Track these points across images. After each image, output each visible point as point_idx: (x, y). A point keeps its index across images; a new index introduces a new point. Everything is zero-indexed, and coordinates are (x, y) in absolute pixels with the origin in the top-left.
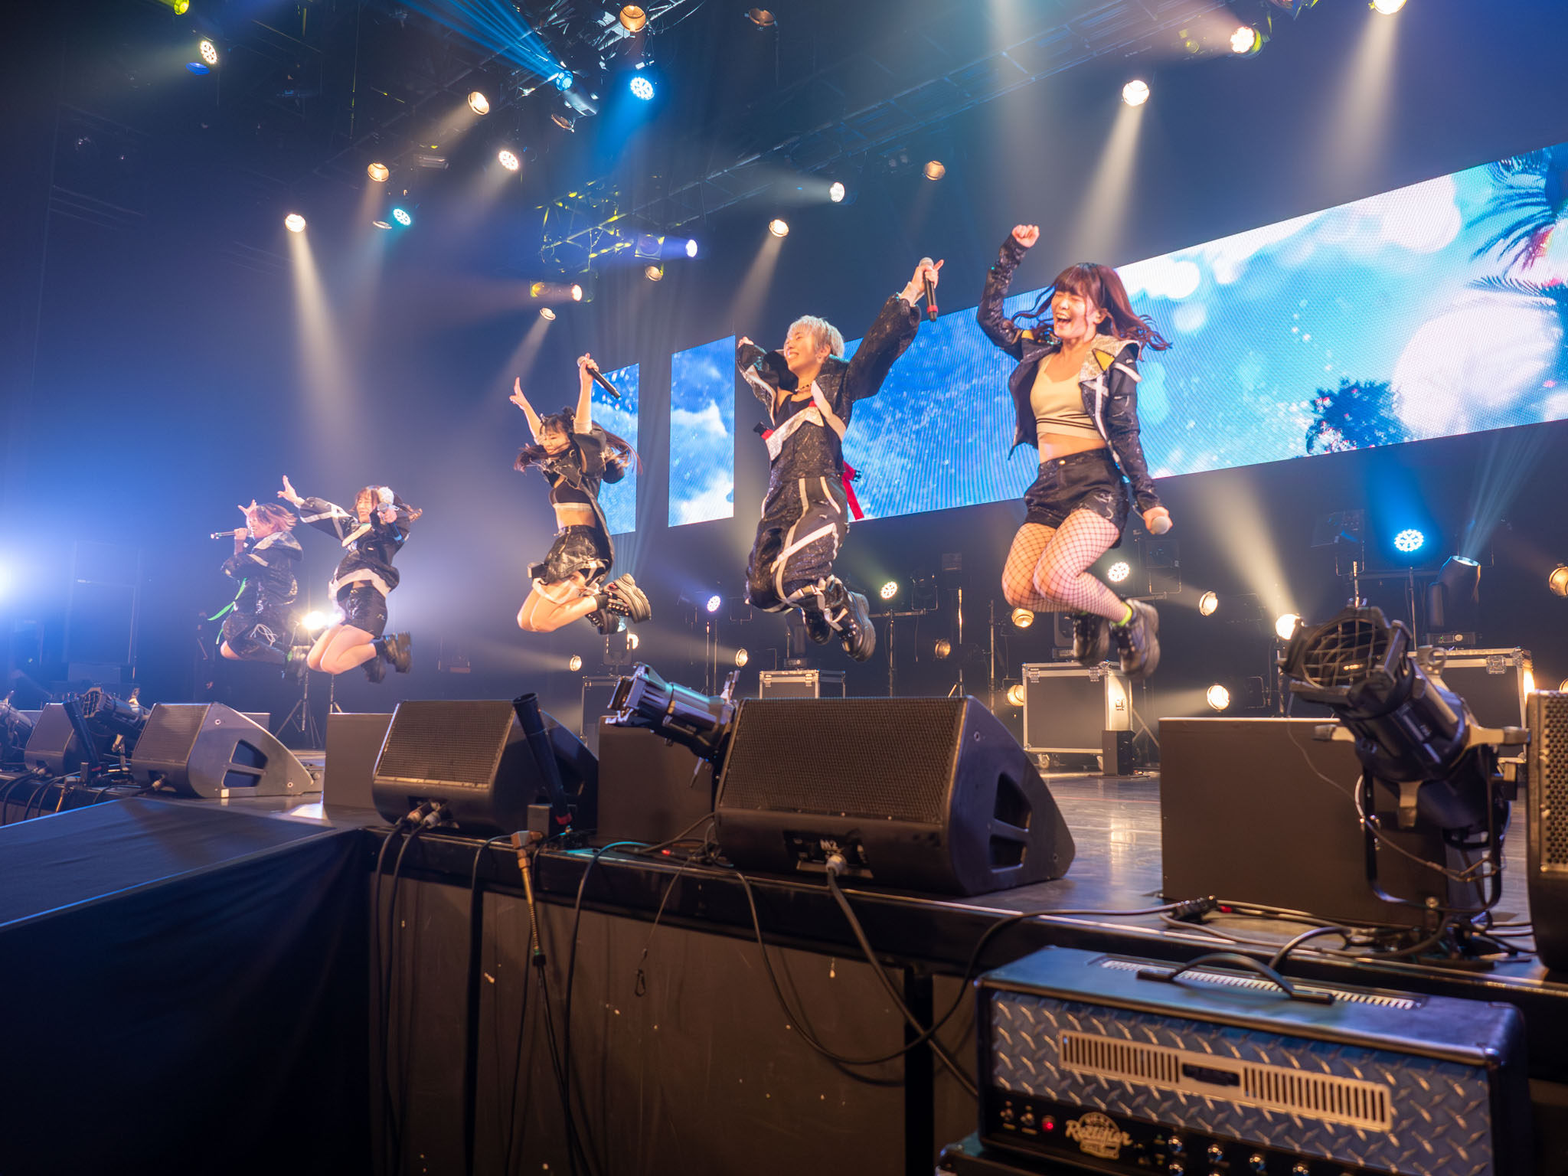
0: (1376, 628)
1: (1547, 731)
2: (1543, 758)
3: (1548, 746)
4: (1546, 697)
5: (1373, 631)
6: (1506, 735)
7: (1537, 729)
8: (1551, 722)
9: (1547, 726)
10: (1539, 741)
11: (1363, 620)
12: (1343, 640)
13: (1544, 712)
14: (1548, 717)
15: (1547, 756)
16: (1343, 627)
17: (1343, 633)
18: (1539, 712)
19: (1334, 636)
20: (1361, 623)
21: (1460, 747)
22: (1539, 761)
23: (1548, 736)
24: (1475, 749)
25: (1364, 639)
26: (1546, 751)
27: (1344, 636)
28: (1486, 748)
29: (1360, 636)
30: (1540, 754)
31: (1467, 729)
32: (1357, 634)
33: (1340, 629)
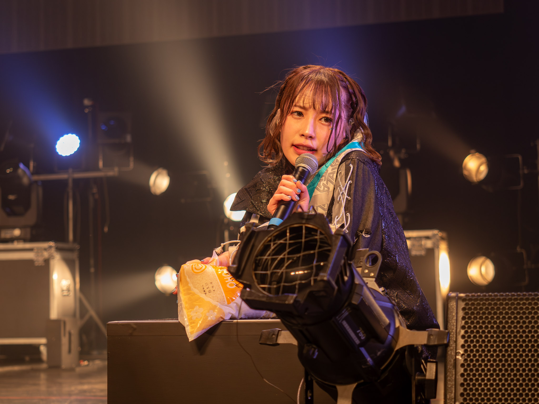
0: (321, 233)
1: (462, 332)
2: (459, 357)
3: (463, 346)
4: (464, 300)
6: (429, 336)
7: (454, 331)
8: (466, 323)
9: (463, 327)
10: (456, 342)
12: (290, 245)
13: (461, 314)
14: (463, 318)
15: (463, 355)
16: (291, 233)
17: (291, 238)
18: (457, 313)
19: (282, 241)
20: (306, 227)
21: (390, 348)
22: (456, 360)
23: (463, 337)
24: (403, 349)
25: (310, 245)
26: (461, 351)
27: (292, 241)
28: (411, 348)
29: (305, 242)
30: (457, 354)
31: (397, 330)
32: (303, 240)
33: (288, 233)
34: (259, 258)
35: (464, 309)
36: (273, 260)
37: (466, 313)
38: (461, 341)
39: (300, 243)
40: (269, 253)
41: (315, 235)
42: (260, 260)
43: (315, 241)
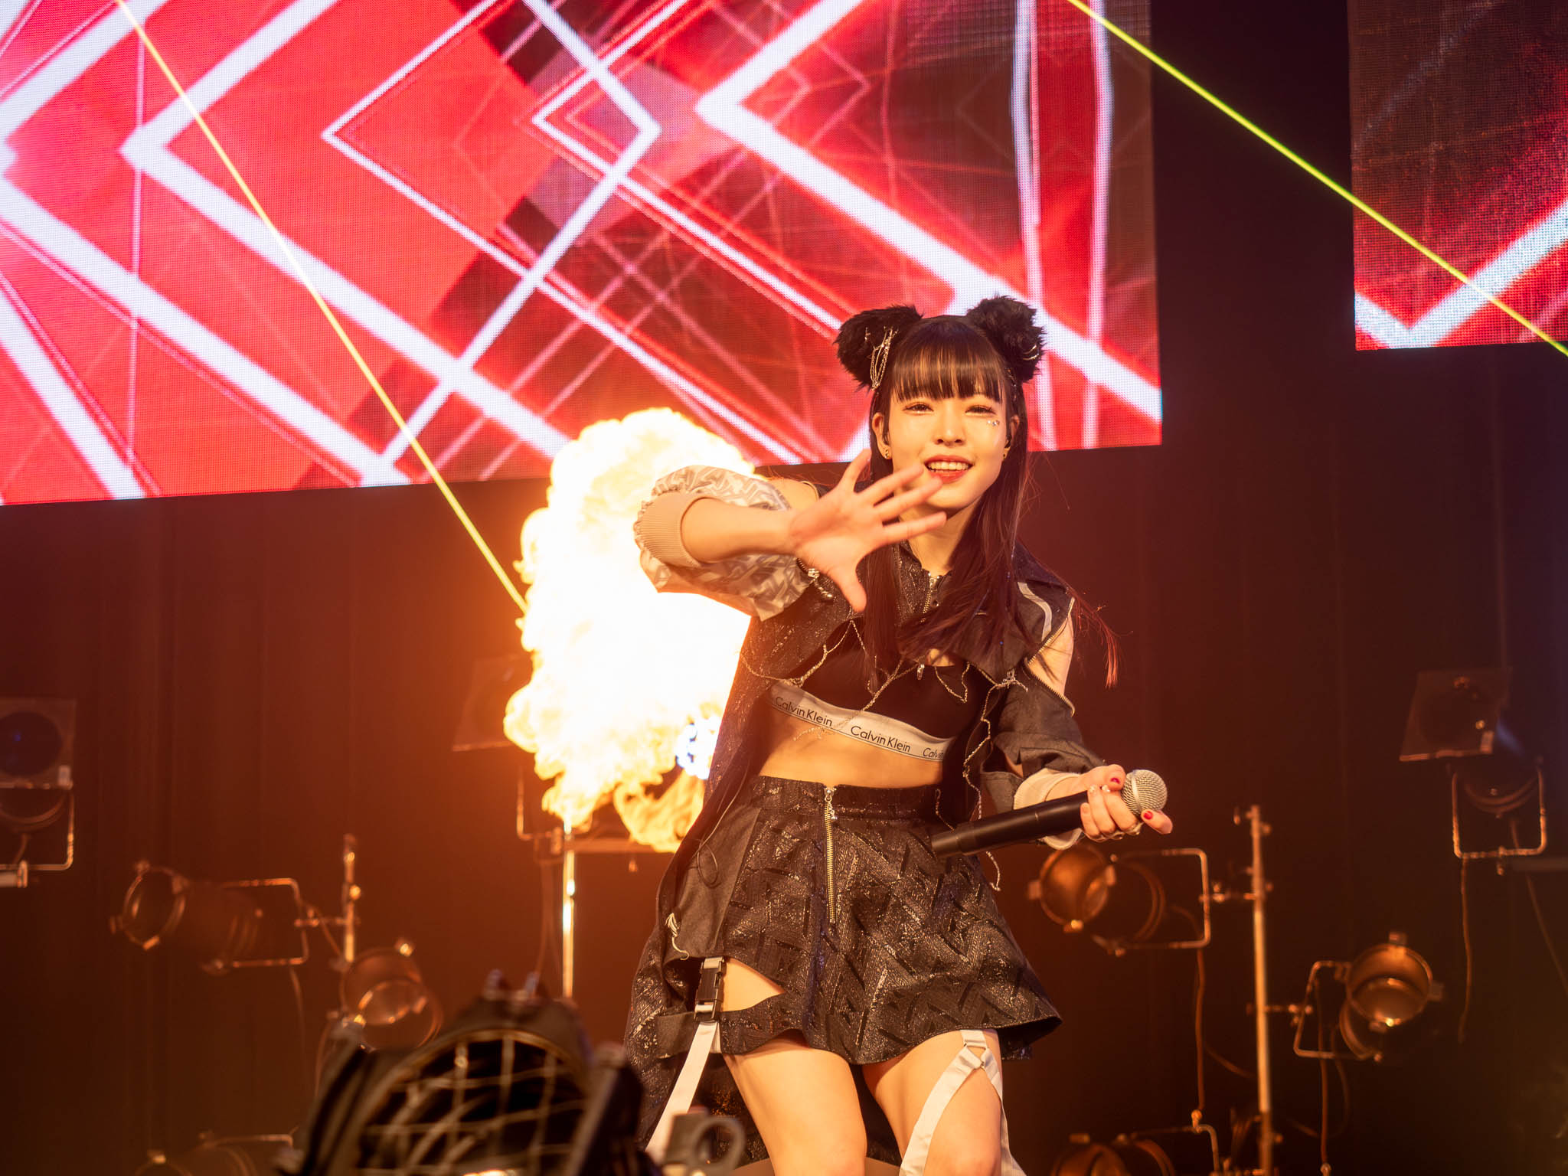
0: (559, 1062)
5: (549, 1071)
11: (527, 1038)
12: (469, 1094)
16: (470, 1058)
17: (471, 1074)
19: (440, 1083)
20: (519, 1047)
25: (526, 1093)
27: (473, 1084)
29: (515, 1086)
32: (506, 1079)
33: (462, 1062)
34: (373, 1130)
36: (415, 1138)
39: (497, 1088)
40: (404, 1115)
41: (542, 1065)
42: (377, 1138)
43: (541, 1081)
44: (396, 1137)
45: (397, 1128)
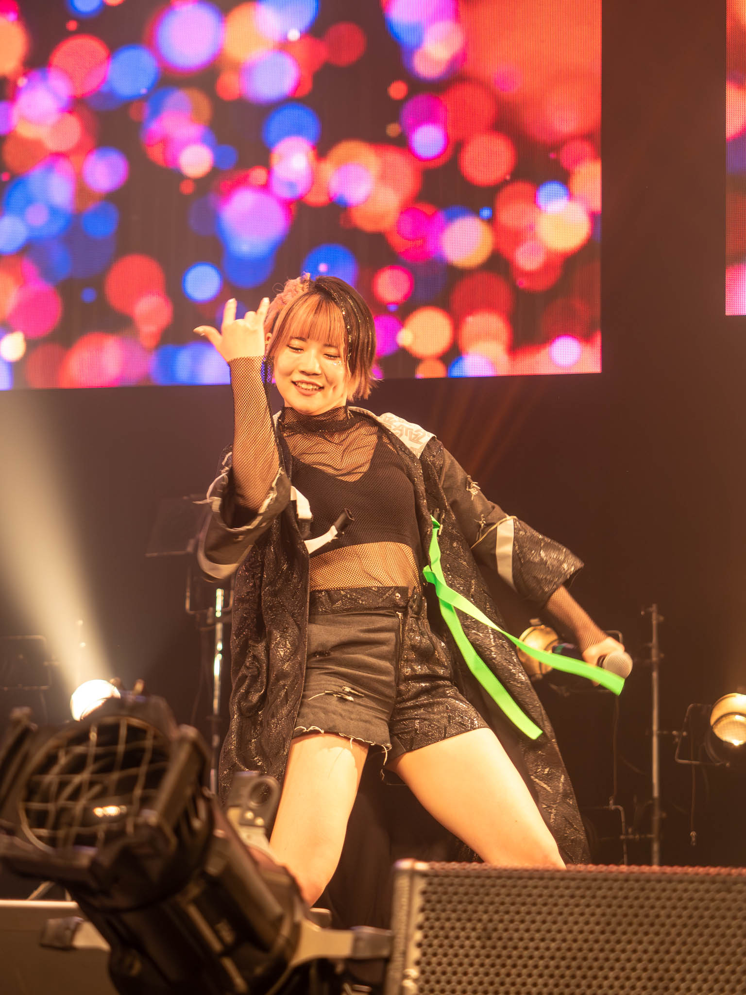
0: (155, 737)
1: (418, 936)
2: (409, 984)
3: (418, 963)
4: (424, 875)
5: (149, 743)
6: (357, 940)
7: (403, 932)
8: (427, 918)
9: (420, 927)
10: (405, 954)
11: (135, 722)
12: (97, 758)
13: (418, 901)
14: (422, 910)
15: (416, 980)
16: (99, 734)
17: (99, 744)
19: (79, 749)
20: (130, 727)
21: (281, 963)
22: (402, 988)
23: (419, 945)
24: (305, 967)
25: (133, 758)
26: (413, 972)
27: (101, 750)
28: (324, 964)
29: (126, 753)
30: (405, 977)
31: (297, 929)
32: (121, 748)
33: (93, 736)
34: (37, 778)
35: (424, 893)
36: (62, 785)
37: (428, 901)
38: (415, 954)
39: (114, 754)
40: (56, 769)
41: (144, 738)
42: (38, 784)
43: (142, 750)
44: (50, 784)
45: (52, 778)
